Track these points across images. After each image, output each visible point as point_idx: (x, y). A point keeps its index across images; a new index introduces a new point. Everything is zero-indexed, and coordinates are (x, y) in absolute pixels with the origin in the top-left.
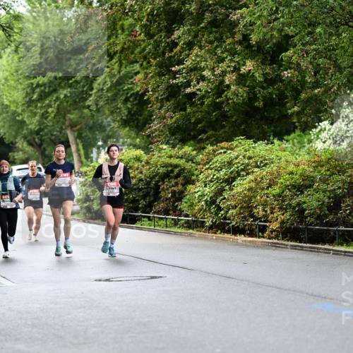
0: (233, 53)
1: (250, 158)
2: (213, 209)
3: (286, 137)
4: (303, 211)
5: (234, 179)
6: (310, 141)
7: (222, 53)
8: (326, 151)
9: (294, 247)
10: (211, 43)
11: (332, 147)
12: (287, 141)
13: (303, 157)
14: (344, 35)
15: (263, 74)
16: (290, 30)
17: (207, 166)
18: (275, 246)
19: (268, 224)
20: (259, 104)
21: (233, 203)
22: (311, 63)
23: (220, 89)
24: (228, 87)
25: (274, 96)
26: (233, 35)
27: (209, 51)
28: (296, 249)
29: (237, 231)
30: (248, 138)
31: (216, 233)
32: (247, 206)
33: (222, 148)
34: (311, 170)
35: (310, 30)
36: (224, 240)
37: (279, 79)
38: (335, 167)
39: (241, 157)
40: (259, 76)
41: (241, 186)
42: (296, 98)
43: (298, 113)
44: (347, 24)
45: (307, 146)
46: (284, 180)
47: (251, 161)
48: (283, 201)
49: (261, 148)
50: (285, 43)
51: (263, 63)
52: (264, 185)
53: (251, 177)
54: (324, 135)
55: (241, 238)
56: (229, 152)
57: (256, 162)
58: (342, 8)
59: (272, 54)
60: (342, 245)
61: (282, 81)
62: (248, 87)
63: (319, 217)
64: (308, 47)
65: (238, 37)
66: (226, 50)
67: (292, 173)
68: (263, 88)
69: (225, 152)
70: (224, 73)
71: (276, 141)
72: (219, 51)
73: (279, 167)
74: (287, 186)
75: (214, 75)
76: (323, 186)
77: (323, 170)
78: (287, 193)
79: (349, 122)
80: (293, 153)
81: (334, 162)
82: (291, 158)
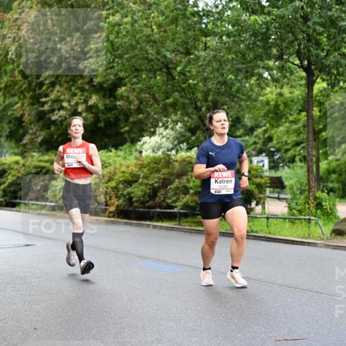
0: (83, 90)
3: (120, 148)
4: (131, 198)
7: (76, 90)
8: (147, 157)
9: (125, 223)
10: (68, 82)
11: (151, 155)
12: (121, 150)
13: (132, 161)
14: (158, 77)
15: (105, 105)
16: (121, 74)
18: (112, 222)
19: (108, 208)
20: (102, 125)
22: (136, 97)
25: (112, 120)
27: (66, 88)
34: (137, 170)
35: (135, 74)
37: (114, 107)
38: (153, 168)
40: (101, 106)
42: (127, 120)
43: (128, 132)
44: (161, 70)
46: (119, 177)
48: (118, 191)
49: (102, 155)
50: (119, 82)
51: (104, 97)
54: (146, 146)
58: (158, 60)
59: (109, 90)
60: (157, 221)
61: (117, 109)
62: (93, 113)
63: (143, 203)
64: (134, 86)
65: (87, 80)
67: (124, 172)
68: (103, 113)
70: (77, 104)
71: (113, 150)
72: (73, 88)
73: (115, 168)
74: (120, 182)
75: (70, 105)
76: (146, 181)
77: (145, 170)
78: (121, 186)
79: (163, 137)
80: (125, 158)
81: (152, 165)
82: (123, 162)
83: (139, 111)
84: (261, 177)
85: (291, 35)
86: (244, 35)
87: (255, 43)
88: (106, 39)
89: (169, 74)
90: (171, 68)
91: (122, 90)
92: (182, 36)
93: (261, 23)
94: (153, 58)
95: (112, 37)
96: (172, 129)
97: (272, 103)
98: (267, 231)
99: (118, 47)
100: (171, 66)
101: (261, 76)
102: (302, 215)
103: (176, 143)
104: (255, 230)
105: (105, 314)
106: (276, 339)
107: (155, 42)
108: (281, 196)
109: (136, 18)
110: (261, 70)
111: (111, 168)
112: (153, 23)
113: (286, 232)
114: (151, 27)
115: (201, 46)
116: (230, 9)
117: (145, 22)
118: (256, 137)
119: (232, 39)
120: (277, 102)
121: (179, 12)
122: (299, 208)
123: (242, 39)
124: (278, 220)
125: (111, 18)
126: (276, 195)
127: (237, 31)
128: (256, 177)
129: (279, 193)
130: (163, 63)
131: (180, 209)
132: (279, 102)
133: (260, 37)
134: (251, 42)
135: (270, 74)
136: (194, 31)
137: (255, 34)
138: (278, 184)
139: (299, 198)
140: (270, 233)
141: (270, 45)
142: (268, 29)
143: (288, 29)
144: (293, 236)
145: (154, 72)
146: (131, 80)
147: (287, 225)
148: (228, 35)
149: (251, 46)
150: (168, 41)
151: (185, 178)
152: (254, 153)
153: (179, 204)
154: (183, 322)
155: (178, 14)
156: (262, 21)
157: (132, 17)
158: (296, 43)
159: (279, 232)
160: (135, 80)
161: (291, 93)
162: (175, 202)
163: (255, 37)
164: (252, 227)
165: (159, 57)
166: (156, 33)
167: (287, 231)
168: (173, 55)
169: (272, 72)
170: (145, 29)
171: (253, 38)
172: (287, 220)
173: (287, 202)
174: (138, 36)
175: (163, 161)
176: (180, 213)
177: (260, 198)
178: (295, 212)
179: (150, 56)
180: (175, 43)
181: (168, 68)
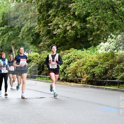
0: (70, 19)
1: (76, 56)
2: (63, 73)
3: (88, 48)
4: (94, 74)
5: (70, 63)
6: (97, 50)
7: (66, 19)
8: (102, 53)
9: (91, 87)
10: (62, 15)
11: (105, 52)
12: (89, 50)
13: (94, 56)
15: (80, 26)
16: (89, 11)
18: (84, 86)
19: (82, 79)
20: (79, 37)
21: (70, 71)
22: (97, 22)
23: (65, 31)
24: (68, 31)
25: (84, 34)
26: (70, 12)
27: (61, 18)
28: (92, 88)
29: (71, 81)
30: (75, 49)
31: (64, 82)
32: (75, 73)
33: (66, 52)
34: (97, 60)
35: (97, 11)
36: (67, 85)
38: (106, 59)
39: (73, 55)
40: (79, 27)
41: (73, 65)
42: (91, 34)
43: (92, 40)
44: (109, 9)
45: (96, 51)
46: (88, 63)
47: (76, 57)
48: (87, 71)
49: (79, 52)
50: (88, 15)
51: (80, 22)
52: (81, 65)
53: (76, 62)
54: (102, 48)
55: (72, 84)
56: (68, 53)
57: (78, 57)
58: (108, 3)
59: (83, 19)
60: (108, 86)
61: (87, 29)
62: (75, 30)
63: (100, 77)
65: (72, 13)
66: (67, 18)
67: (90, 61)
68: (80, 31)
69: (67, 54)
70: (66, 26)
71: (85, 50)
72: (65, 18)
73: (86, 59)
74: (89, 66)
76: (101, 66)
77: (101, 60)
78: (89, 68)
79: (110, 43)
80: (91, 54)
81: (105, 57)
82: (90, 56)
83: (98, 29)
89: (114, 10)
90: (115, 8)
96: (115, 39)
100: (115, 6)
103: (117, 46)
111: (84, 59)
130: (111, 5)
131: (119, 80)
145: (106, 10)
151: (122, 64)
153: (119, 77)
160: (96, 14)
162: (117, 76)
175: (110, 55)
176: (119, 82)
181: (113, 8)
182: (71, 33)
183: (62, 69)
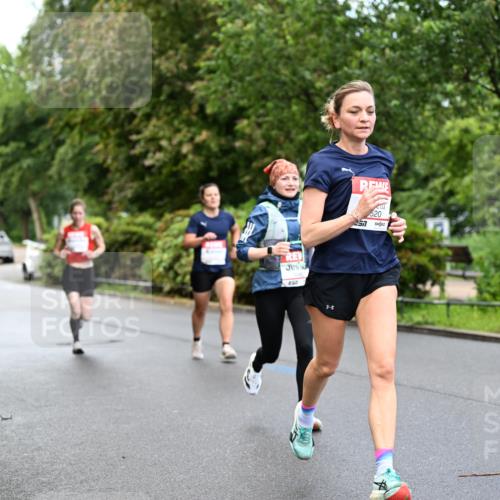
0: (189, 123)
2: (171, 274)
3: (242, 205)
7: (179, 124)
10: (168, 114)
12: (243, 209)
14: (295, 108)
15: (220, 146)
16: (243, 103)
17: (165, 234)
20: (215, 173)
22: (264, 137)
23: (178, 157)
24: (185, 156)
25: (229, 166)
26: (189, 106)
27: (166, 122)
31: (173, 297)
33: (180, 216)
35: (262, 103)
36: (183, 305)
37: (233, 149)
40: (214, 146)
42: (248, 167)
43: (251, 183)
44: (298, 97)
50: (240, 112)
51: (219, 134)
58: (294, 83)
59: (225, 125)
61: (235, 152)
65: (195, 108)
66: (183, 121)
68: (217, 157)
70: (180, 144)
72: (176, 123)
75: (170, 144)
84: (440, 247)
85: (480, 47)
86: (415, 48)
87: (429, 59)
88: (221, 56)
89: (310, 102)
90: (312, 94)
91: (243, 125)
92: (328, 49)
93: (437, 30)
94: (287, 79)
95: (229, 53)
97: (454, 142)
98: (448, 323)
99: (237, 66)
100: (312, 91)
101: (438, 104)
102: (496, 300)
104: (430, 320)
105: (220, 437)
106: (460, 473)
107: (289, 58)
108: (468, 273)
109: (261, 25)
110: (439, 97)
112: (286, 32)
113: (473, 324)
114: (284, 37)
115: (355, 63)
116: (395, 11)
117: (276, 30)
118: (431, 190)
119: (398, 53)
120: (461, 141)
121: (324, 16)
122: (492, 290)
123: (412, 53)
124: (463, 307)
125: (229, 25)
126: (460, 272)
127: (404, 41)
128: (432, 247)
129: (464, 269)
130: (300, 87)
132: (465, 141)
133: (437, 52)
134: (425, 58)
135: (451, 103)
136: (345, 42)
137: (429, 47)
138: (463, 256)
139: (493, 277)
140: (451, 325)
141: (451, 61)
142: (448, 39)
143: (477, 39)
144: (483, 329)
145: (288, 99)
146: (257, 110)
147: (476, 314)
148: (393, 48)
149: (425, 64)
150: (308, 57)
152: (428, 212)
154: (329, 449)
155: (322, 19)
156: (439, 28)
157: (257, 25)
158: (488, 59)
159: (464, 324)
160: (261, 111)
161: (481, 128)
163: (430, 51)
164: (427, 317)
165: (295, 79)
166: (291, 46)
167: (475, 323)
168: (315, 75)
169: (453, 100)
170: (276, 41)
171: (427, 52)
172: (475, 308)
173: (475, 282)
174: (266, 50)
177: (439, 276)
178: (487, 296)
179: (283, 78)
180: (317, 59)
181: (308, 95)
182: (193, 162)
183: (169, 261)
